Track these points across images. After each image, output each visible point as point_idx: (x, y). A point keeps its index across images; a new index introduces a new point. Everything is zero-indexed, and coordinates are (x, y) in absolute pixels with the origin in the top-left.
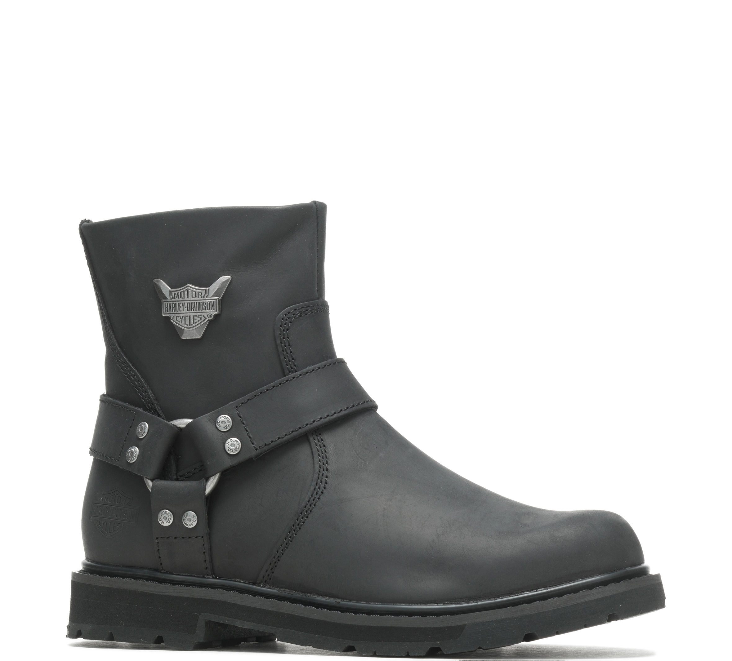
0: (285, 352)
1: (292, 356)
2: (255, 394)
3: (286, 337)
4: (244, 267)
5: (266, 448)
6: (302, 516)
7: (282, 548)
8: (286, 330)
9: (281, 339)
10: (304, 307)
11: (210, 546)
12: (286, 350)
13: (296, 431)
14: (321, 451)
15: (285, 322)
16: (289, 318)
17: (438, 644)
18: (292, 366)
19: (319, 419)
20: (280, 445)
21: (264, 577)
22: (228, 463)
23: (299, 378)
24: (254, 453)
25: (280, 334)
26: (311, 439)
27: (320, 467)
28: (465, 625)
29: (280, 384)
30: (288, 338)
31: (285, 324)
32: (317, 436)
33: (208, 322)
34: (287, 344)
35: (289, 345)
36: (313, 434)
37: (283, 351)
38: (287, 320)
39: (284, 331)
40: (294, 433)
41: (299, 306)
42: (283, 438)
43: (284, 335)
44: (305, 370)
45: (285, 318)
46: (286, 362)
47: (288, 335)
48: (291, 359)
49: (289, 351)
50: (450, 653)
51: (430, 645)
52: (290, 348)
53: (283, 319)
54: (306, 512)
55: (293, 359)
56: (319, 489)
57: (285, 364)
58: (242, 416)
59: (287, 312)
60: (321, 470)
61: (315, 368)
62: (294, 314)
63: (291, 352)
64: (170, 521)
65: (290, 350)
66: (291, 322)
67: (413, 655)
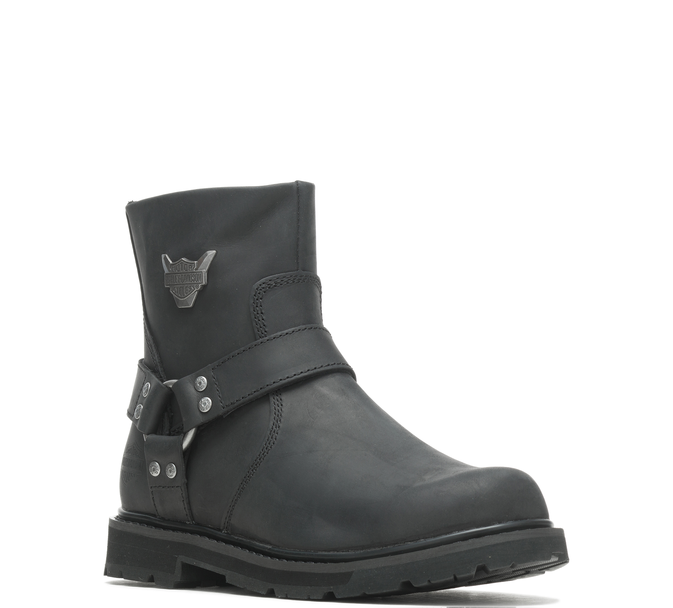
0: (257, 320)
1: (263, 323)
2: (228, 358)
3: (259, 305)
4: (229, 242)
5: (231, 407)
6: (252, 469)
7: (236, 498)
8: (259, 299)
9: (254, 308)
10: (279, 278)
11: (188, 495)
12: (258, 317)
13: (258, 391)
14: (278, 409)
15: (259, 292)
16: (263, 288)
17: (332, 589)
18: (263, 332)
19: (279, 381)
20: (244, 403)
21: (225, 524)
22: (201, 420)
23: (266, 343)
24: (221, 412)
25: (254, 303)
26: (271, 399)
27: (274, 425)
28: (352, 572)
29: (249, 348)
30: (261, 307)
31: (259, 293)
32: (277, 396)
33: (197, 292)
34: (259, 312)
35: (262, 313)
36: (273, 394)
37: (255, 318)
38: (261, 290)
39: (257, 300)
40: (256, 394)
41: (274, 277)
42: (246, 397)
43: (257, 303)
44: (273, 336)
45: (260, 288)
46: (258, 329)
47: (261, 304)
48: (262, 326)
49: (260, 319)
50: (340, 597)
51: (326, 589)
52: (262, 316)
53: (257, 289)
54: (256, 465)
55: (264, 325)
56: (269, 444)
57: (256, 330)
58: (215, 378)
59: (262, 282)
60: (274, 427)
61: (283, 333)
62: (268, 285)
63: (263, 319)
64: (158, 471)
65: (262, 317)
66: (265, 292)
67: (313, 598)
